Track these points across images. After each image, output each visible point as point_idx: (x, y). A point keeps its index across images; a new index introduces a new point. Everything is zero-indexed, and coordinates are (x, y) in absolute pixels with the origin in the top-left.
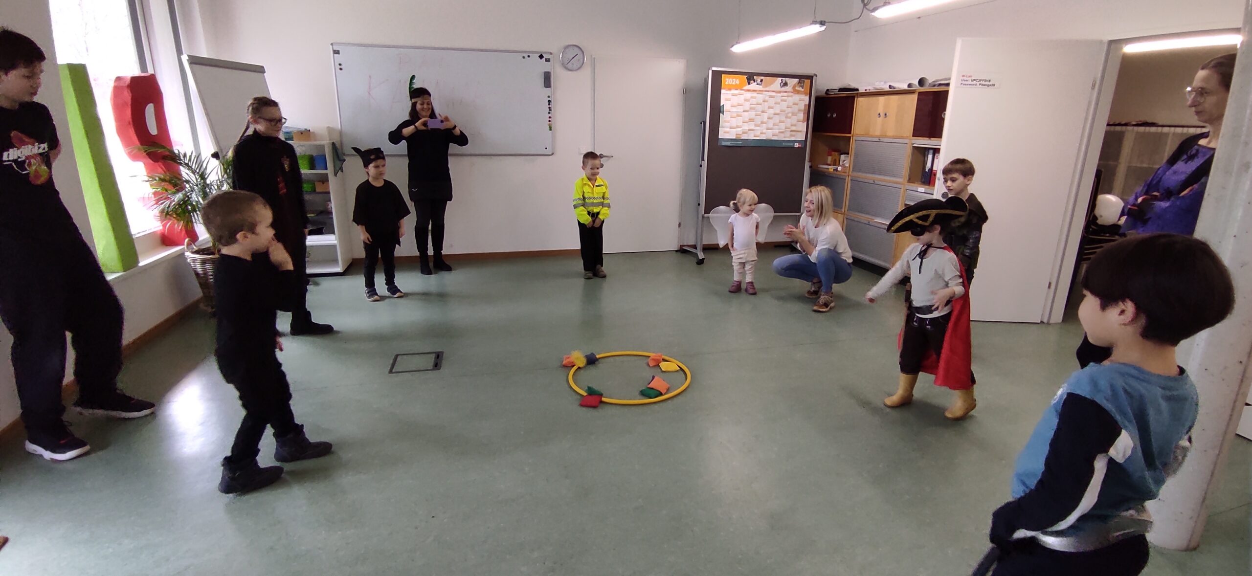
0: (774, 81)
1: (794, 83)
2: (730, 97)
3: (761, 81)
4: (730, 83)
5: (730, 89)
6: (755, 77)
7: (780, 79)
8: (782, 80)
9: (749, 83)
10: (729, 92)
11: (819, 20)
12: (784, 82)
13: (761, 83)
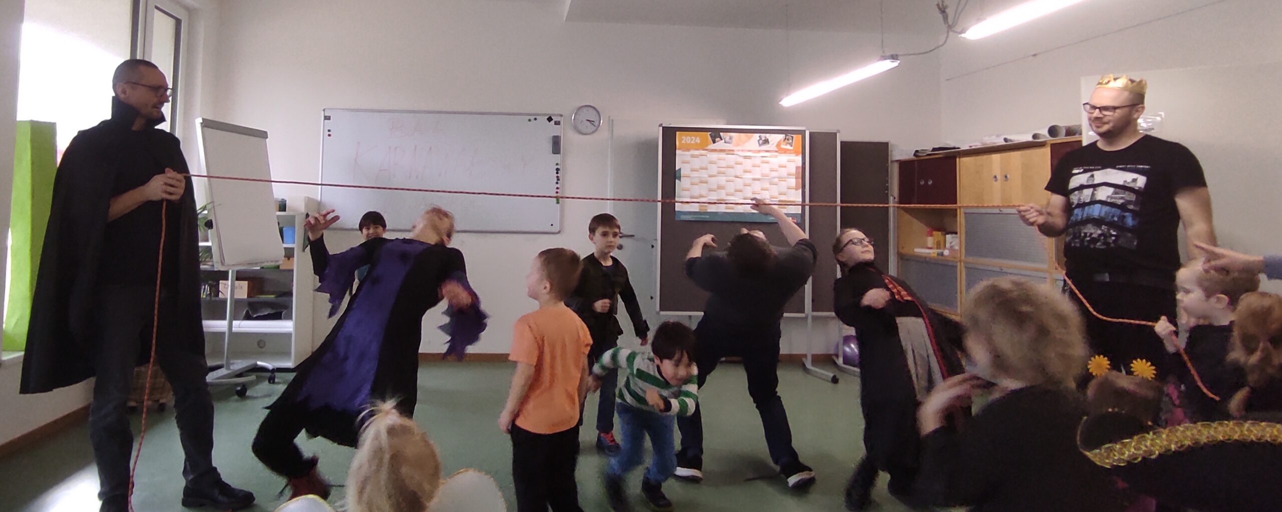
0: (750, 139)
1: (778, 140)
2: (688, 158)
3: (731, 138)
4: (688, 142)
5: (688, 150)
6: (722, 134)
7: (758, 135)
8: (760, 136)
9: (714, 142)
10: (687, 153)
11: (888, 54)
12: (763, 139)
13: (730, 141)
